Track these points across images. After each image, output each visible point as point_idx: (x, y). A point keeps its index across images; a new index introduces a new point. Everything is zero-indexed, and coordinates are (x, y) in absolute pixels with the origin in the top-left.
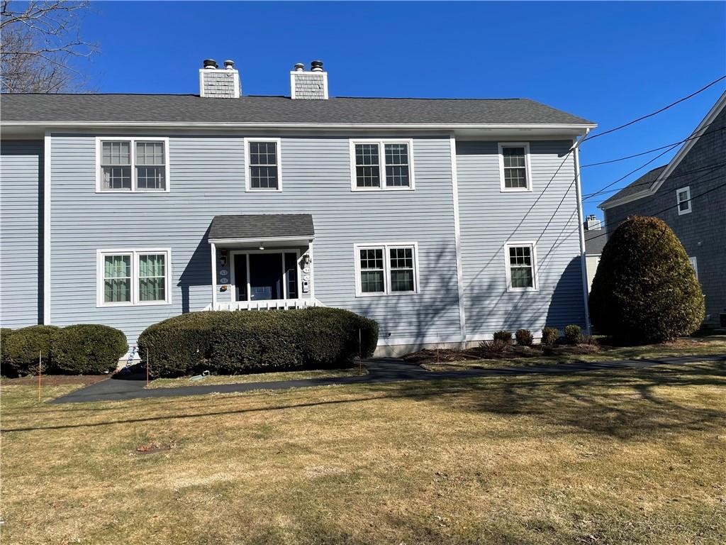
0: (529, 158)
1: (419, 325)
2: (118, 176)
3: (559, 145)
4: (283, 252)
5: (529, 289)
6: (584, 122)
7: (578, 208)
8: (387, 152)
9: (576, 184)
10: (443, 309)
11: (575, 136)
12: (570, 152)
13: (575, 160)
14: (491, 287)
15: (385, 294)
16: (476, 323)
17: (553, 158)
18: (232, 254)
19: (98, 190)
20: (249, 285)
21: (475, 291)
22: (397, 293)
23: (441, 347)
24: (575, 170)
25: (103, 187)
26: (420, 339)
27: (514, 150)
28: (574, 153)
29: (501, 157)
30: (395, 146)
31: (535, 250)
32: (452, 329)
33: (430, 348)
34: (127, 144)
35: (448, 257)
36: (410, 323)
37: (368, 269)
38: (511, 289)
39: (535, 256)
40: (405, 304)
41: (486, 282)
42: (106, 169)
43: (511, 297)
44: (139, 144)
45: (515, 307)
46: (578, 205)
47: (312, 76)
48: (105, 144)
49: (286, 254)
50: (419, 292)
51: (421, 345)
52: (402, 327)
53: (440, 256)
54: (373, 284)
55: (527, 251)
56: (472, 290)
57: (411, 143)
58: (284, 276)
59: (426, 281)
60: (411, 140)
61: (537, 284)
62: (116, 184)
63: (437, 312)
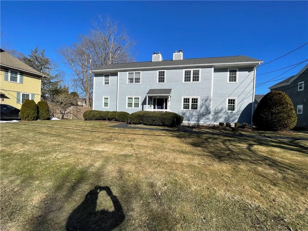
0: (238, 73)
1: (198, 119)
2: (131, 80)
3: (249, 69)
4: (164, 98)
5: (233, 111)
6: (259, 61)
7: (253, 88)
8: (193, 72)
9: (254, 81)
10: (206, 115)
11: (255, 66)
12: (253, 71)
13: (254, 73)
14: (221, 110)
15: (189, 110)
16: (215, 120)
17: (247, 73)
18: (153, 98)
19: (127, 83)
20: (156, 105)
21: (216, 111)
22: (193, 110)
23: (204, 125)
24: (254, 76)
25: (128, 83)
26: (198, 122)
27: (233, 71)
28: (254, 71)
29: (228, 73)
30: (196, 70)
31: (237, 100)
32: (207, 121)
33: (201, 125)
34: (133, 73)
35: (208, 101)
36: (196, 118)
37: (185, 103)
38: (228, 111)
39: (236, 102)
40: (195, 113)
41: (220, 109)
42: (129, 79)
43: (227, 113)
44: (136, 73)
45: (228, 116)
46: (253, 87)
47: (179, 54)
48: (129, 73)
49: (165, 99)
50: (199, 110)
51: (198, 124)
52: (193, 119)
53: (206, 100)
54: (186, 107)
55: (234, 100)
56: (215, 110)
57: (200, 70)
58: (164, 104)
59: (201, 107)
60: (201, 69)
61: (236, 110)
62: (131, 82)
63: (204, 115)
